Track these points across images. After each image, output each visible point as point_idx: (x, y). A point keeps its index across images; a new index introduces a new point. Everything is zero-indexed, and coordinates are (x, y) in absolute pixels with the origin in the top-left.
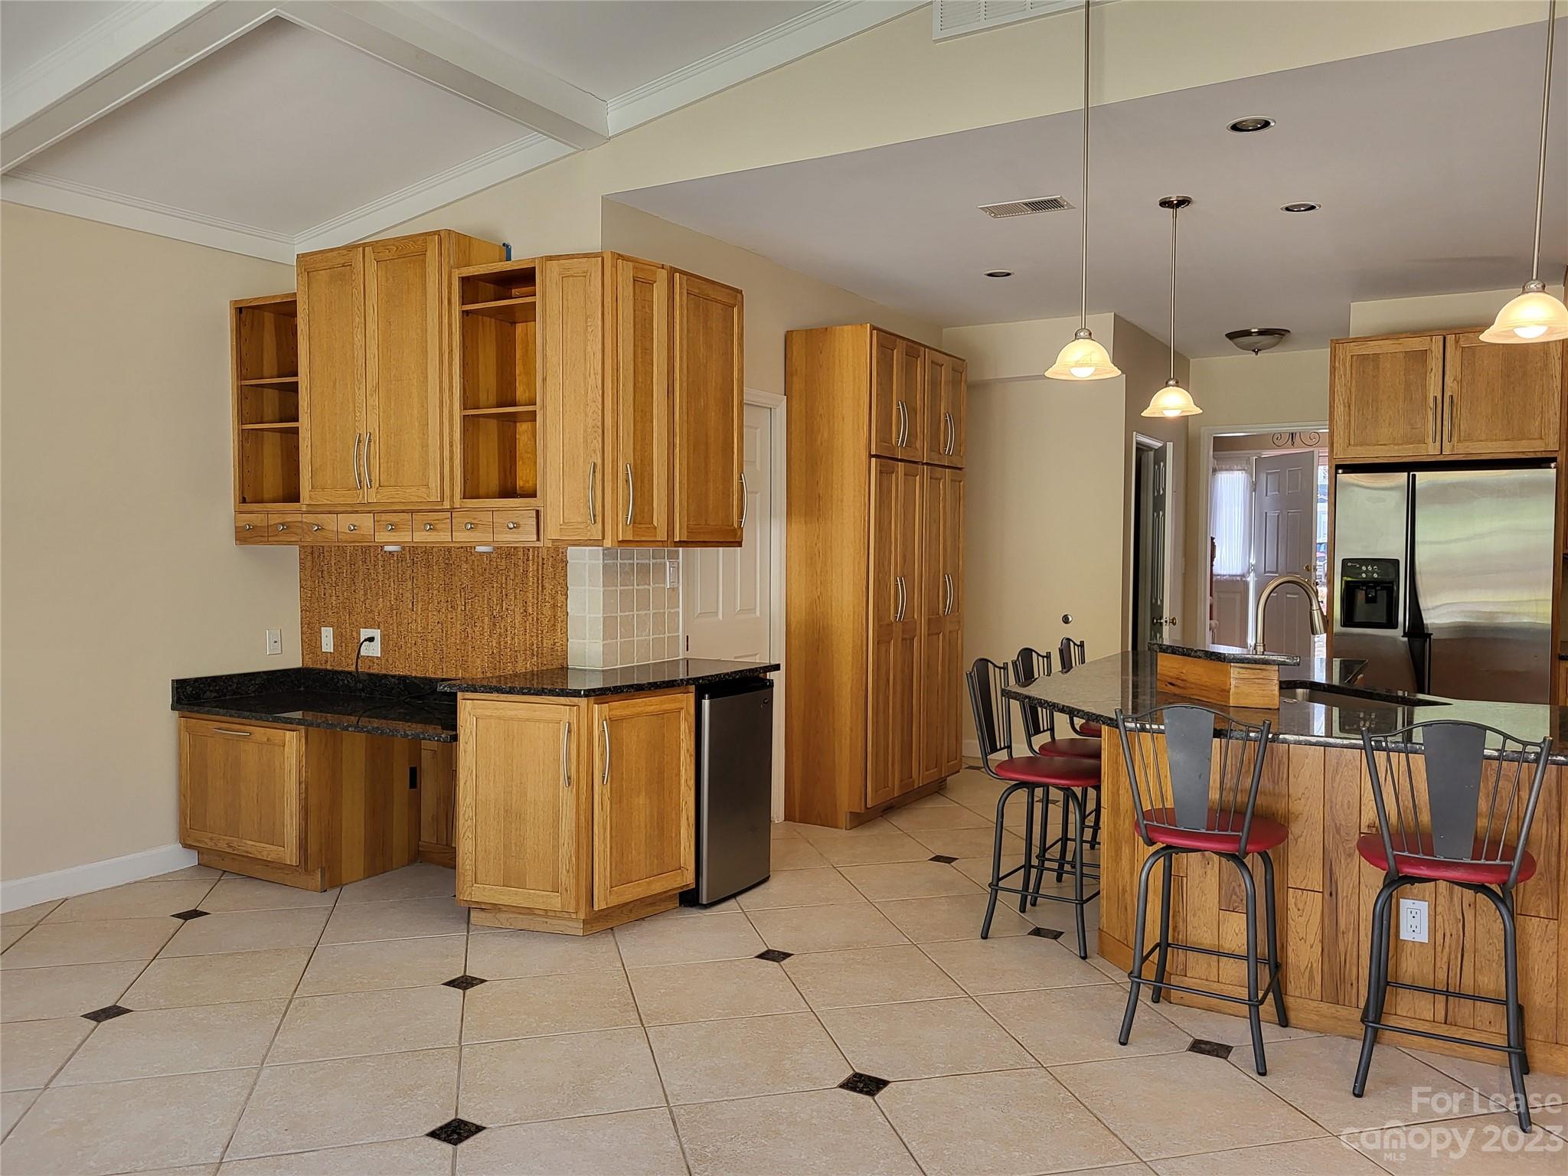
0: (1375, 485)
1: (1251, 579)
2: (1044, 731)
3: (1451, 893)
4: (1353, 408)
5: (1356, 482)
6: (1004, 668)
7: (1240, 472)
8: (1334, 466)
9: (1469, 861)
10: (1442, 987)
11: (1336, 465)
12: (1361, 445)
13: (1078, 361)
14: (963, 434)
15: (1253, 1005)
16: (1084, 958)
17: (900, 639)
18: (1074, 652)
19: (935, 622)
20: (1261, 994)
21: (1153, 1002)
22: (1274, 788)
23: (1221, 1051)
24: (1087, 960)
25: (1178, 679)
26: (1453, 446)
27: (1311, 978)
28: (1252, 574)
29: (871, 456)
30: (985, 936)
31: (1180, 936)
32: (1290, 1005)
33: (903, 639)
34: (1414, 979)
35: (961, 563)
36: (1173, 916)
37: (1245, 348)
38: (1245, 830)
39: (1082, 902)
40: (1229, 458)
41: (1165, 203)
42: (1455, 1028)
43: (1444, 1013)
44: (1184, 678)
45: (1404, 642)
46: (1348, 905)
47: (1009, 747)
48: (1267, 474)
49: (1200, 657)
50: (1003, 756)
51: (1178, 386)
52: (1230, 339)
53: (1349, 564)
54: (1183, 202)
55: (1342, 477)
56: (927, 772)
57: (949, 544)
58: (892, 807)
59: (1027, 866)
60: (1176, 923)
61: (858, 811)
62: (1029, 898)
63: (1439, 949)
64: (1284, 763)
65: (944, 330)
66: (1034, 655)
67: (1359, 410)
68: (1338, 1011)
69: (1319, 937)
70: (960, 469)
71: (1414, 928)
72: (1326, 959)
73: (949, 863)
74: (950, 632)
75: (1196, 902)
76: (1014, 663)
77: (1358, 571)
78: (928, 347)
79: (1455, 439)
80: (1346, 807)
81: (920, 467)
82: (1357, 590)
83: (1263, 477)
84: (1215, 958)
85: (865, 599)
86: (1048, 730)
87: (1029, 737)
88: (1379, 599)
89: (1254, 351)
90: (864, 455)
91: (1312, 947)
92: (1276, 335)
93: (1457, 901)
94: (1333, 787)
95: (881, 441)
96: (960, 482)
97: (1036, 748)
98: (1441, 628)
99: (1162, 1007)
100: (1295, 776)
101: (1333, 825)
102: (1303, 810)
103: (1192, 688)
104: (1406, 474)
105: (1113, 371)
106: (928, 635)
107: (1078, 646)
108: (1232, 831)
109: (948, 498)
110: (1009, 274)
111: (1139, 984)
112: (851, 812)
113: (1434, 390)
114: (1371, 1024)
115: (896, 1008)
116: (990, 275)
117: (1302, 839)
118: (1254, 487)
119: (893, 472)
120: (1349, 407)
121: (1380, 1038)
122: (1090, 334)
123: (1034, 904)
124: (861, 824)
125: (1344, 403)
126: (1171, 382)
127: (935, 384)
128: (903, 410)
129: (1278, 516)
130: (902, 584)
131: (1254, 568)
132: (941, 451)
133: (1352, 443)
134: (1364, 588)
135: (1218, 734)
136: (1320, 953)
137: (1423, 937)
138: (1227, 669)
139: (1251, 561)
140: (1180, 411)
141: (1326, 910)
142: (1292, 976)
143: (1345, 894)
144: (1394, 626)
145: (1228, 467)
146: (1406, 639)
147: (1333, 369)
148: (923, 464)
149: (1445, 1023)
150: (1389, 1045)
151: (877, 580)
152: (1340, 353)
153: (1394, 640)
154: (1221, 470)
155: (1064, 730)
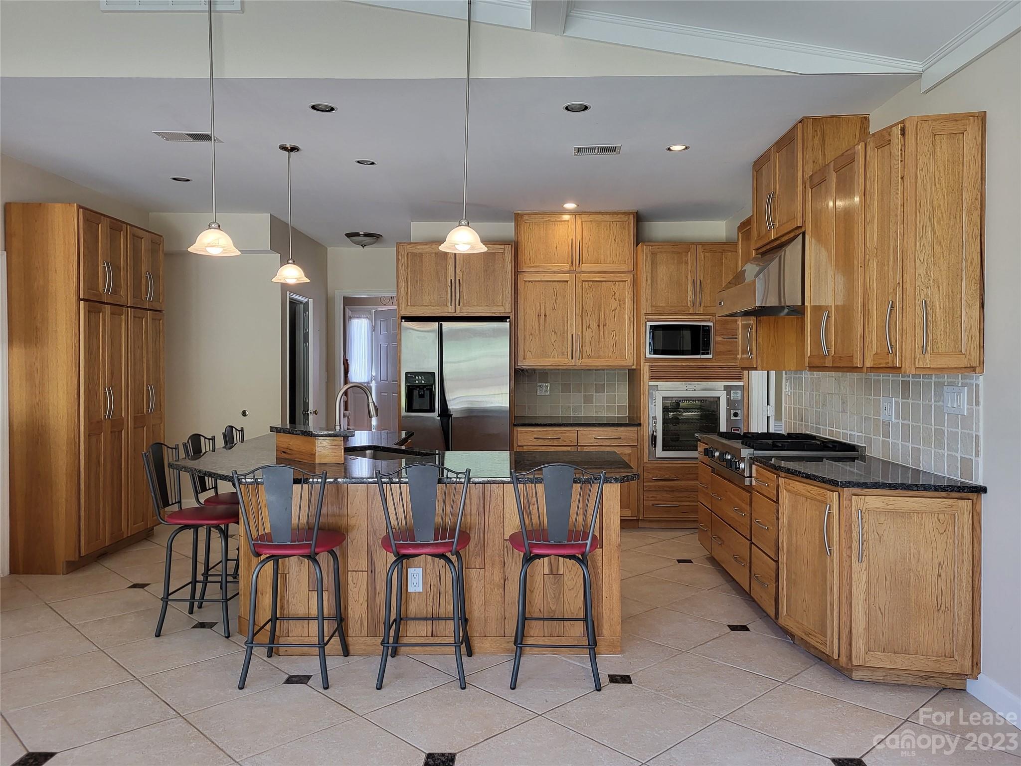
0: (422, 329)
1: (373, 385)
2: (210, 489)
3: (434, 562)
4: (409, 284)
5: (411, 327)
6: (175, 449)
7: (365, 319)
8: (400, 318)
9: (433, 542)
10: (429, 616)
11: (401, 317)
12: (414, 306)
13: (209, 243)
14: (161, 288)
15: (321, 647)
16: (228, 637)
17: (109, 432)
18: (236, 435)
19: (140, 420)
20: (326, 639)
21: (268, 657)
22: (339, 512)
23: (304, 679)
24: (230, 638)
25: (287, 449)
26: (461, 308)
27: (362, 624)
28: (373, 382)
29: (80, 300)
30: (158, 635)
31: (285, 612)
32: (350, 642)
33: (111, 432)
34: (416, 614)
35: (162, 377)
36: (281, 600)
37: (356, 243)
38: (314, 539)
39: (227, 600)
40: (360, 310)
41: (284, 148)
42: (436, 638)
43: (431, 631)
44: (291, 448)
45: (438, 420)
46: (381, 576)
47: (180, 502)
48: (381, 320)
49: (299, 434)
50: (175, 508)
51: (294, 264)
52: (348, 237)
53: (409, 375)
54: (294, 149)
55: (405, 324)
56: (135, 526)
57: (151, 363)
58: (106, 554)
59: (194, 582)
60: (282, 604)
61: (73, 560)
62: (195, 603)
63: (428, 594)
64: (345, 497)
65: (150, 214)
66: (202, 439)
67: (412, 285)
68: (376, 641)
69: (365, 598)
70: (160, 311)
71: (415, 584)
72: (370, 611)
73: (143, 588)
74: (153, 425)
75: (294, 589)
76: (185, 445)
77: (414, 379)
78: (129, 224)
79: (462, 304)
80: (379, 518)
81: (124, 309)
82: (414, 390)
83: (379, 322)
84: (306, 622)
85: (77, 404)
86: (212, 488)
87: (197, 494)
88: (425, 395)
89: (362, 246)
90: (74, 299)
91: (361, 605)
92: (374, 237)
93: (436, 565)
94: (372, 507)
95: (88, 289)
96: (160, 320)
97: (202, 501)
98: (456, 411)
99: (274, 660)
100: (351, 503)
101: (372, 530)
102: (356, 523)
103: (295, 454)
104: (437, 323)
105: (235, 252)
106: (134, 428)
107: (239, 431)
108: (306, 541)
109: (150, 332)
110: (188, 180)
111: (252, 647)
112: (66, 561)
113: (450, 277)
114: (386, 645)
115: (75, 699)
116: (174, 179)
117: (356, 541)
118: (373, 329)
119: (100, 312)
120: (407, 283)
121: (399, 652)
122: (219, 226)
123: (200, 607)
124: (77, 569)
125: (404, 281)
126: (290, 261)
127: (136, 252)
128: (109, 268)
129: (387, 347)
130: (110, 393)
131: (373, 378)
132: (143, 299)
133: (409, 304)
134: (418, 389)
135: (297, 481)
136: (366, 608)
137: (420, 589)
138: (314, 441)
139: (373, 374)
140: (296, 280)
141: (369, 581)
142: (351, 624)
143: (379, 570)
144: (434, 411)
145: (358, 316)
146: (439, 418)
147: (398, 260)
148: (128, 307)
149: (432, 636)
150: (403, 655)
151: (88, 391)
152: (402, 251)
153: (433, 418)
154: (354, 317)
155: (225, 488)
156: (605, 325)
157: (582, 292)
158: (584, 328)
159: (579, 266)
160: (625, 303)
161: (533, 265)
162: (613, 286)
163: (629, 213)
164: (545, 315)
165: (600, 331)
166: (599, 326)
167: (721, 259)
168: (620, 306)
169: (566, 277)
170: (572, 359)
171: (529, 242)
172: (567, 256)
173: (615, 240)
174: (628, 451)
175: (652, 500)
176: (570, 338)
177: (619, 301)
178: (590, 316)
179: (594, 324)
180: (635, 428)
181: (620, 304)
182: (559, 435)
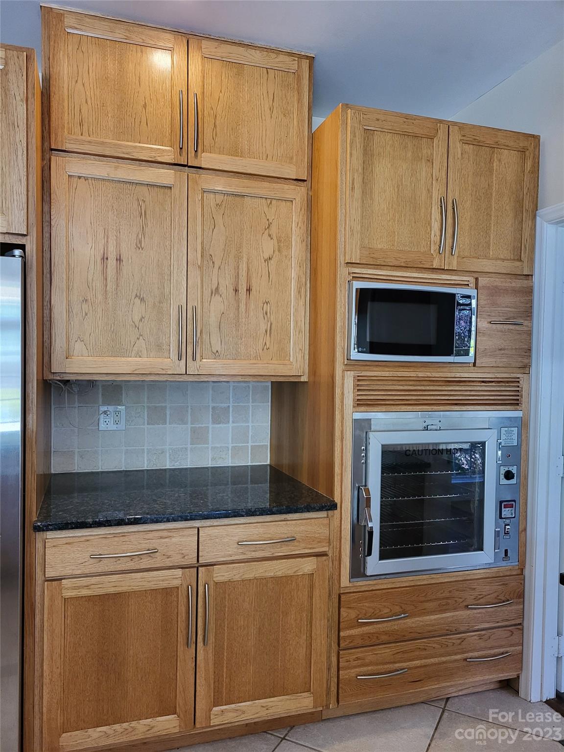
156: (249, 290)
157: (203, 215)
158: (207, 293)
159: (196, 156)
160: (289, 247)
161: (89, 139)
162: (266, 209)
163: (301, 57)
164: (119, 260)
165: (238, 301)
166: (236, 291)
167: (491, 161)
168: (279, 251)
169: (166, 176)
170: (180, 359)
171: (80, 82)
172: (168, 130)
173: (271, 109)
174: (308, 566)
175: (355, 667)
176: (174, 313)
177: (279, 241)
178: (219, 268)
179: (227, 284)
180: (323, 514)
181: (279, 247)
182: (155, 543)
